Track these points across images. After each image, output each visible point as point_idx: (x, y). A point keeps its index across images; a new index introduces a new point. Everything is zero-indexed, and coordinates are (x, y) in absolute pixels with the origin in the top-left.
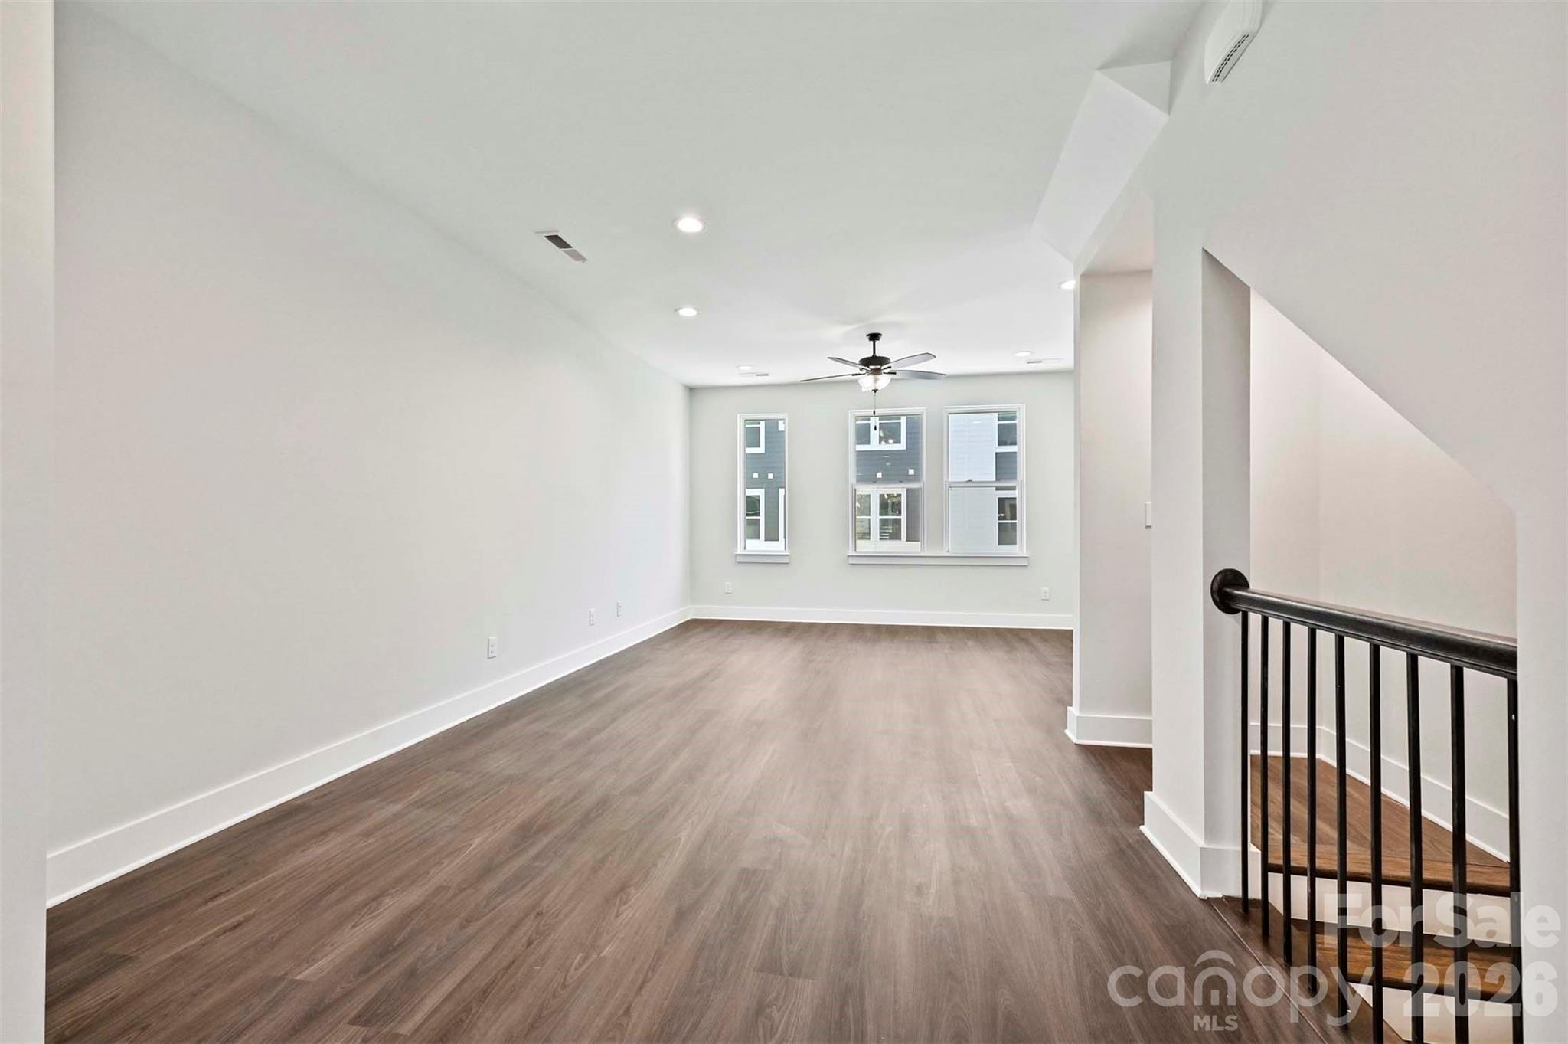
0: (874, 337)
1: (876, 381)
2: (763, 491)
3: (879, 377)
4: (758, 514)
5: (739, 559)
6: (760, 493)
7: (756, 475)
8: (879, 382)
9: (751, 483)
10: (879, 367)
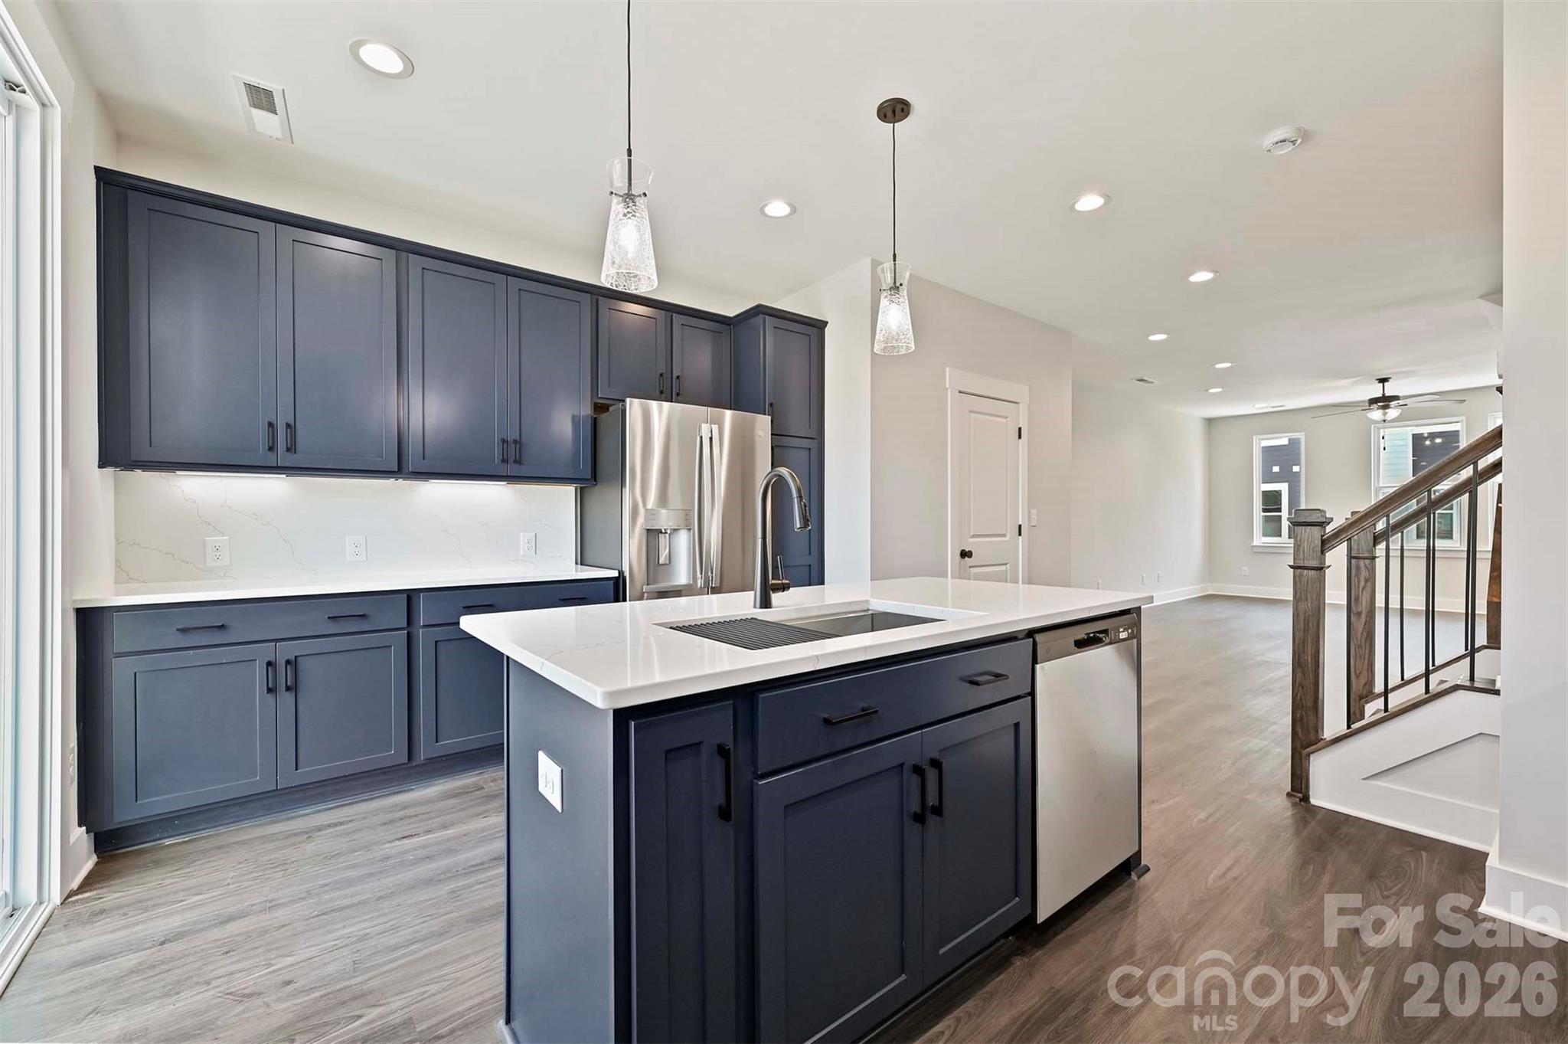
0: (1383, 381)
1: (1385, 414)
2: (1286, 485)
3: (1387, 411)
4: (1279, 510)
5: (1255, 550)
6: (1283, 488)
7: (1276, 469)
8: (1388, 415)
9: (1269, 478)
10: (1387, 403)
